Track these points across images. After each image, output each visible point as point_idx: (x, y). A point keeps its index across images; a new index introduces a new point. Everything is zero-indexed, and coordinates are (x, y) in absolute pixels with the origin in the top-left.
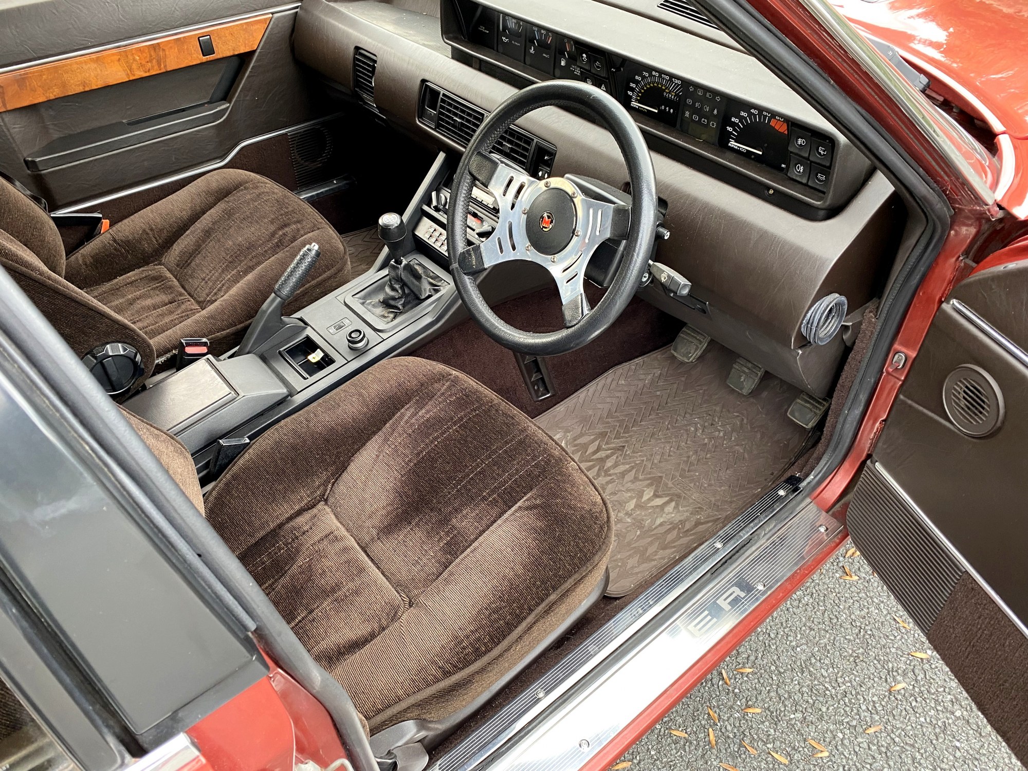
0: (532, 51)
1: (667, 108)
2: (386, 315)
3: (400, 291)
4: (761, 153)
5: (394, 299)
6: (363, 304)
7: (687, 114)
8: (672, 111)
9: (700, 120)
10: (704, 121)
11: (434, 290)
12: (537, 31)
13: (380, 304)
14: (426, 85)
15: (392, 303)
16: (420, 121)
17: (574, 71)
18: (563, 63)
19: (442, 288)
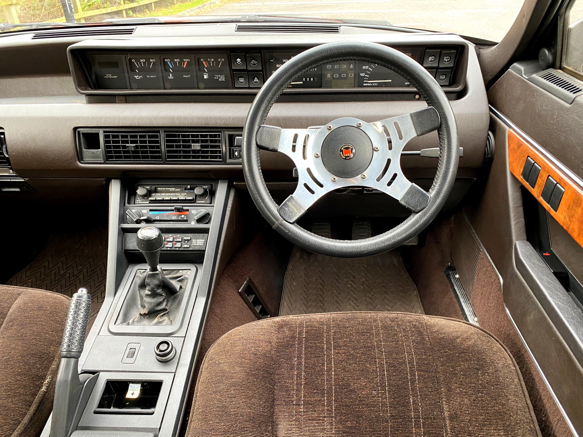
0: (171, 77)
1: (308, 79)
2: (161, 320)
3: (163, 294)
4: (391, 81)
5: (160, 304)
6: (128, 324)
7: (329, 76)
8: (312, 79)
9: (340, 75)
10: (344, 76)
11: (179, 281)
12: (170, 62)
13: (142, 317)
14: (79, 131)
15: (159, 308)
16: (81, 163)
17: (219, 79)
18: (206, 77)
19: (186, 276)
